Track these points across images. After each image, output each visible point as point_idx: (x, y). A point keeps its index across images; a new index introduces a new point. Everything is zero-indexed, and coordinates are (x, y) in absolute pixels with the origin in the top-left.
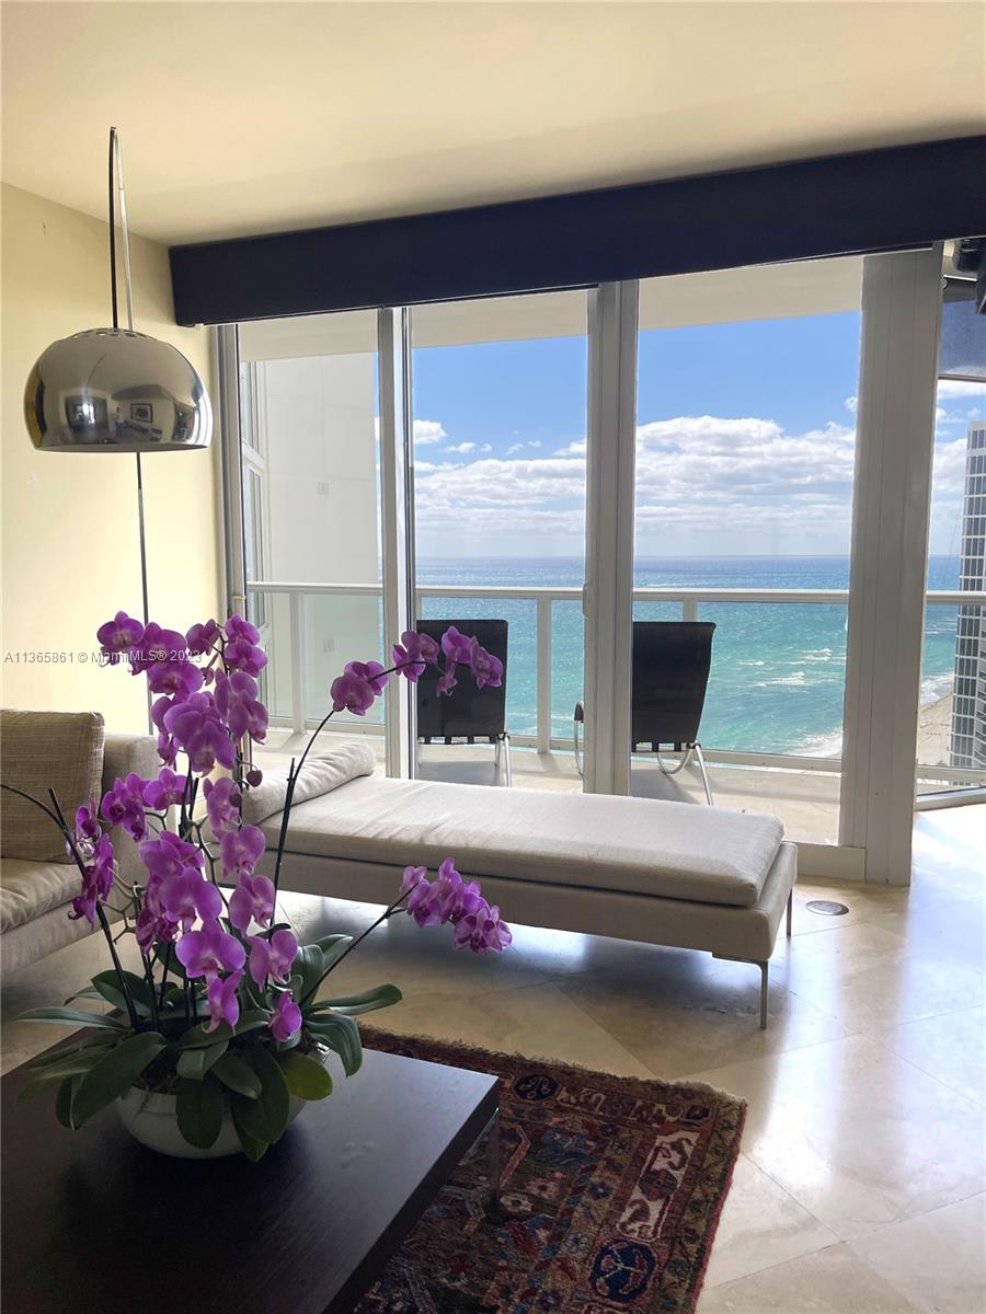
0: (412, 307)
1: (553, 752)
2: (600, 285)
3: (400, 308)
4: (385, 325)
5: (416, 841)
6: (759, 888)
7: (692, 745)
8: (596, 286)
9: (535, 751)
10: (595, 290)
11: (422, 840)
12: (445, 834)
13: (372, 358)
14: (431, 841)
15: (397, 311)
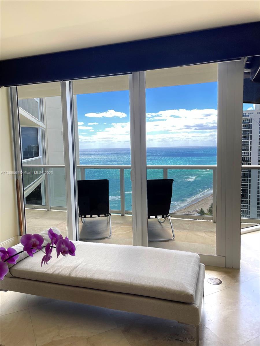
0: (73, 81)
1: (126, 215)
2: (133, 73)
3: (68, 81)
4: (63, 86)
5: (68, 275)
6: (194, 295)
7: (167, 216)
8: (131, 73)
9: (120, 215)
10: (131, 74)
11: (70, 274)
12: (79, 271)
13: (60, 98)
14: (73, 275)
15: (67, 82)
